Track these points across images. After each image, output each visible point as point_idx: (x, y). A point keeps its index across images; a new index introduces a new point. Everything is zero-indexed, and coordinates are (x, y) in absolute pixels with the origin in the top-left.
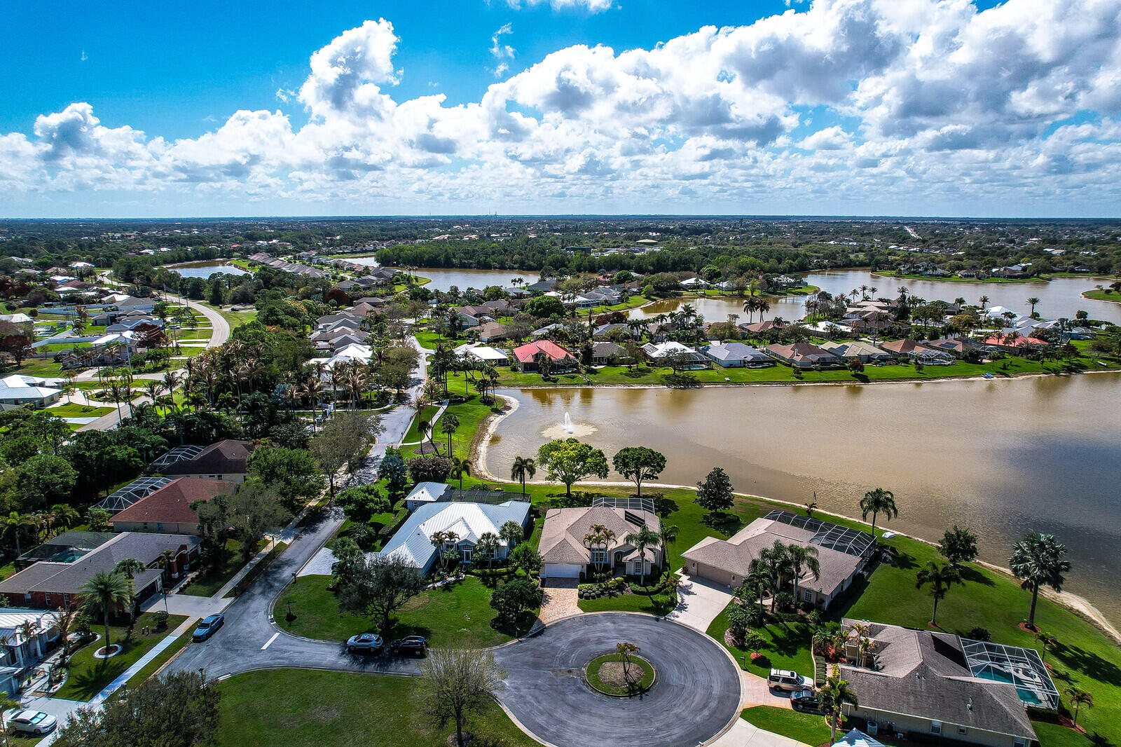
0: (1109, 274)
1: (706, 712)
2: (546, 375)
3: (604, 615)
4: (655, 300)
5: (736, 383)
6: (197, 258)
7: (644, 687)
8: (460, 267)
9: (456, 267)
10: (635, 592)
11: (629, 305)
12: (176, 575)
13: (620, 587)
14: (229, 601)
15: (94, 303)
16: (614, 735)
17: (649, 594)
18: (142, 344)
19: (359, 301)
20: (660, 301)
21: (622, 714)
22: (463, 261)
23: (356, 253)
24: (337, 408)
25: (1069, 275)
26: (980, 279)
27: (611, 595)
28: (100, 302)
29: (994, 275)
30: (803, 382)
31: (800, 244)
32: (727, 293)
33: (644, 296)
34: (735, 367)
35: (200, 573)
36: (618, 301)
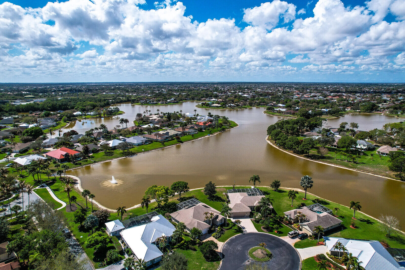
0: (194, 100)
2: (74, 162)
4: (68, 122)
5: (147, 151)
10: (227, 229)
11: (62, 126)
13: (222, 230)
17: (231, 228)
20: (70, 122)
25: (186, 101)
26: (166, 104)
27: (222, 233)
29: (169, 102)
30: (166, 147)
31: (95, 95)
32: (93, 116)
33: (63, 121)
34: (140, 145)
36: (56, 125)
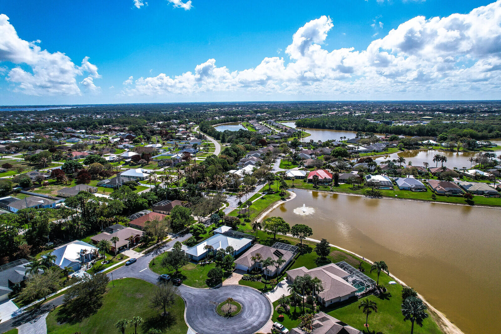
1: (244, 330)
2: (315, 185)
3: (244, 287)
4: (403, 150)
5: (399, 198)
6: (231, 121)
7: (232, 315)
8: (329, 129)
9: (327, 129)
10: (262, 281)
12: (135, 244)
13: (259, 278)
14: (143, 255)
15: (184, 140)
16: (208, 327)
17: (266, 283)
18: (183, 159)
19: (269, 145)
20: (406, 151)
21: (217, 321)
22: (330, 126)
23: (291, 120)
24: (227, 191)
27: (254, 280)
28: (187, 139)
30: (435, 201)
33: (399, 148)
34: (405, 190)
35: (142, 245)
36: (382, 150)
